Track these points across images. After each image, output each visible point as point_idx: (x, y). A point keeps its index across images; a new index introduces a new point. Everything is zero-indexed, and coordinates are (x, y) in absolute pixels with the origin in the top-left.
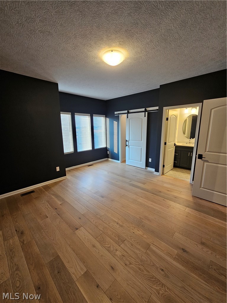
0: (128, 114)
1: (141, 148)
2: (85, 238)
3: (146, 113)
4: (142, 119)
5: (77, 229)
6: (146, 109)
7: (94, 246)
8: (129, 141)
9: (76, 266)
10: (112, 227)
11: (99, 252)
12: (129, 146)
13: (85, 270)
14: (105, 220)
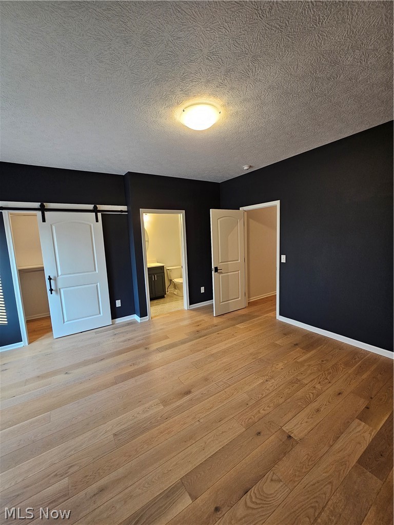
0: (46, 213)
1: (97, 286)
2: (307, 422)
3: (99, 215)
4: (90, 226)
5: (290, 436)
6: (95, 208)
7: (318, 410)
8: (59, 279)
9: (359, 432)
10: (276, 388)
11: (326, 405)
12: (58, 291)
13: (357, 421)
14: (262, 395)
